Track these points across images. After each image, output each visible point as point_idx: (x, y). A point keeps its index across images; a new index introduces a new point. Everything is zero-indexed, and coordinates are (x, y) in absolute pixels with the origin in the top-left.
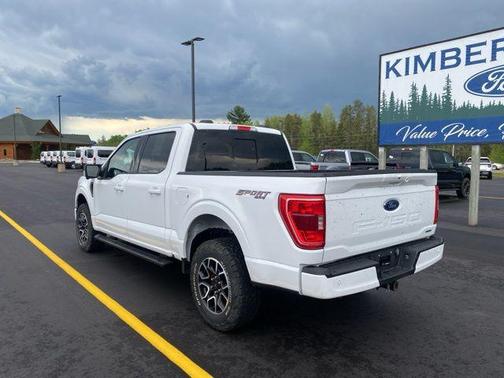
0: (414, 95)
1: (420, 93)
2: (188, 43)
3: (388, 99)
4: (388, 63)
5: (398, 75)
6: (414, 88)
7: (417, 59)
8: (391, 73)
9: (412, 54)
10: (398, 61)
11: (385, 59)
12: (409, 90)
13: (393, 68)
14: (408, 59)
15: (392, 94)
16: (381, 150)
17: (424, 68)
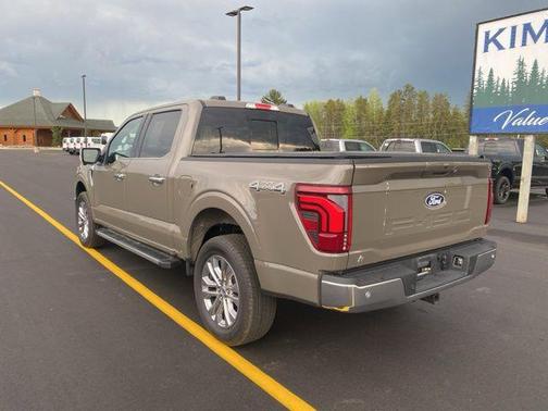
0: (521, 73)
1: (529, 69)
2: (234, 14)
3: (485, 78)
4: (487, 34)
5: (500, 47)
6: (521, 63)
7: (527, 27)
8: (492, 46)
9: (520, 21)
10: (501, 31)
11: (483, 29)
12: (515, 67)
13: (494, 40)
14: (514, 28)
15: (491, 71)
16: (473, 139)
17: (535, 38)
